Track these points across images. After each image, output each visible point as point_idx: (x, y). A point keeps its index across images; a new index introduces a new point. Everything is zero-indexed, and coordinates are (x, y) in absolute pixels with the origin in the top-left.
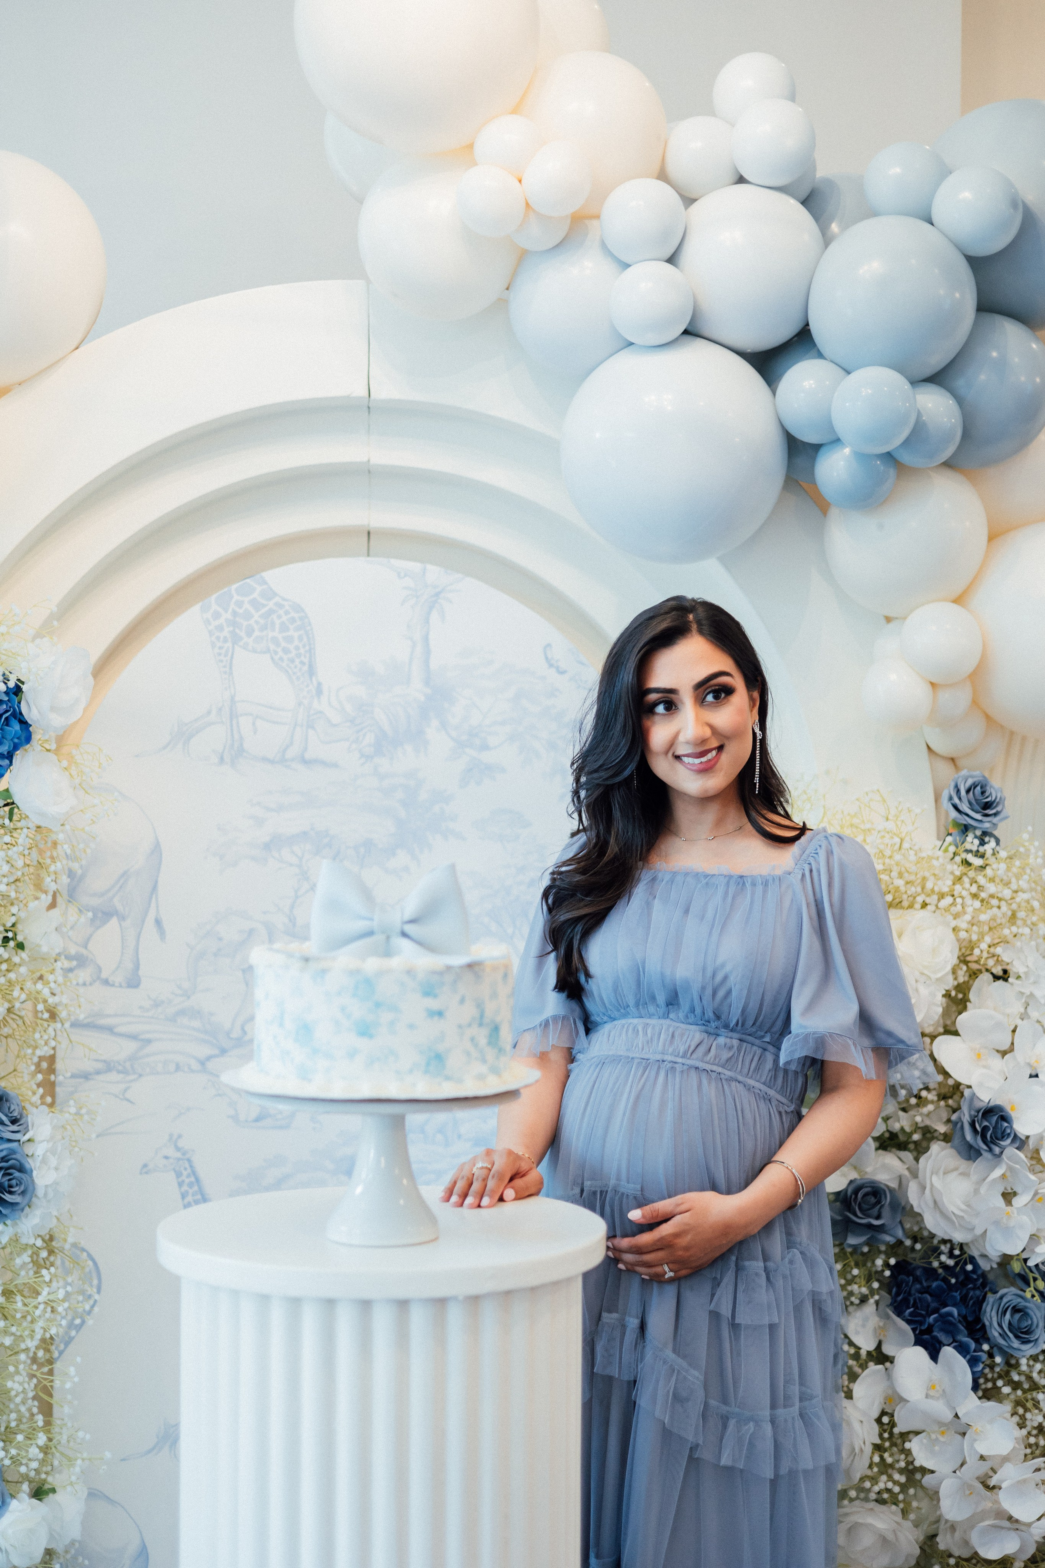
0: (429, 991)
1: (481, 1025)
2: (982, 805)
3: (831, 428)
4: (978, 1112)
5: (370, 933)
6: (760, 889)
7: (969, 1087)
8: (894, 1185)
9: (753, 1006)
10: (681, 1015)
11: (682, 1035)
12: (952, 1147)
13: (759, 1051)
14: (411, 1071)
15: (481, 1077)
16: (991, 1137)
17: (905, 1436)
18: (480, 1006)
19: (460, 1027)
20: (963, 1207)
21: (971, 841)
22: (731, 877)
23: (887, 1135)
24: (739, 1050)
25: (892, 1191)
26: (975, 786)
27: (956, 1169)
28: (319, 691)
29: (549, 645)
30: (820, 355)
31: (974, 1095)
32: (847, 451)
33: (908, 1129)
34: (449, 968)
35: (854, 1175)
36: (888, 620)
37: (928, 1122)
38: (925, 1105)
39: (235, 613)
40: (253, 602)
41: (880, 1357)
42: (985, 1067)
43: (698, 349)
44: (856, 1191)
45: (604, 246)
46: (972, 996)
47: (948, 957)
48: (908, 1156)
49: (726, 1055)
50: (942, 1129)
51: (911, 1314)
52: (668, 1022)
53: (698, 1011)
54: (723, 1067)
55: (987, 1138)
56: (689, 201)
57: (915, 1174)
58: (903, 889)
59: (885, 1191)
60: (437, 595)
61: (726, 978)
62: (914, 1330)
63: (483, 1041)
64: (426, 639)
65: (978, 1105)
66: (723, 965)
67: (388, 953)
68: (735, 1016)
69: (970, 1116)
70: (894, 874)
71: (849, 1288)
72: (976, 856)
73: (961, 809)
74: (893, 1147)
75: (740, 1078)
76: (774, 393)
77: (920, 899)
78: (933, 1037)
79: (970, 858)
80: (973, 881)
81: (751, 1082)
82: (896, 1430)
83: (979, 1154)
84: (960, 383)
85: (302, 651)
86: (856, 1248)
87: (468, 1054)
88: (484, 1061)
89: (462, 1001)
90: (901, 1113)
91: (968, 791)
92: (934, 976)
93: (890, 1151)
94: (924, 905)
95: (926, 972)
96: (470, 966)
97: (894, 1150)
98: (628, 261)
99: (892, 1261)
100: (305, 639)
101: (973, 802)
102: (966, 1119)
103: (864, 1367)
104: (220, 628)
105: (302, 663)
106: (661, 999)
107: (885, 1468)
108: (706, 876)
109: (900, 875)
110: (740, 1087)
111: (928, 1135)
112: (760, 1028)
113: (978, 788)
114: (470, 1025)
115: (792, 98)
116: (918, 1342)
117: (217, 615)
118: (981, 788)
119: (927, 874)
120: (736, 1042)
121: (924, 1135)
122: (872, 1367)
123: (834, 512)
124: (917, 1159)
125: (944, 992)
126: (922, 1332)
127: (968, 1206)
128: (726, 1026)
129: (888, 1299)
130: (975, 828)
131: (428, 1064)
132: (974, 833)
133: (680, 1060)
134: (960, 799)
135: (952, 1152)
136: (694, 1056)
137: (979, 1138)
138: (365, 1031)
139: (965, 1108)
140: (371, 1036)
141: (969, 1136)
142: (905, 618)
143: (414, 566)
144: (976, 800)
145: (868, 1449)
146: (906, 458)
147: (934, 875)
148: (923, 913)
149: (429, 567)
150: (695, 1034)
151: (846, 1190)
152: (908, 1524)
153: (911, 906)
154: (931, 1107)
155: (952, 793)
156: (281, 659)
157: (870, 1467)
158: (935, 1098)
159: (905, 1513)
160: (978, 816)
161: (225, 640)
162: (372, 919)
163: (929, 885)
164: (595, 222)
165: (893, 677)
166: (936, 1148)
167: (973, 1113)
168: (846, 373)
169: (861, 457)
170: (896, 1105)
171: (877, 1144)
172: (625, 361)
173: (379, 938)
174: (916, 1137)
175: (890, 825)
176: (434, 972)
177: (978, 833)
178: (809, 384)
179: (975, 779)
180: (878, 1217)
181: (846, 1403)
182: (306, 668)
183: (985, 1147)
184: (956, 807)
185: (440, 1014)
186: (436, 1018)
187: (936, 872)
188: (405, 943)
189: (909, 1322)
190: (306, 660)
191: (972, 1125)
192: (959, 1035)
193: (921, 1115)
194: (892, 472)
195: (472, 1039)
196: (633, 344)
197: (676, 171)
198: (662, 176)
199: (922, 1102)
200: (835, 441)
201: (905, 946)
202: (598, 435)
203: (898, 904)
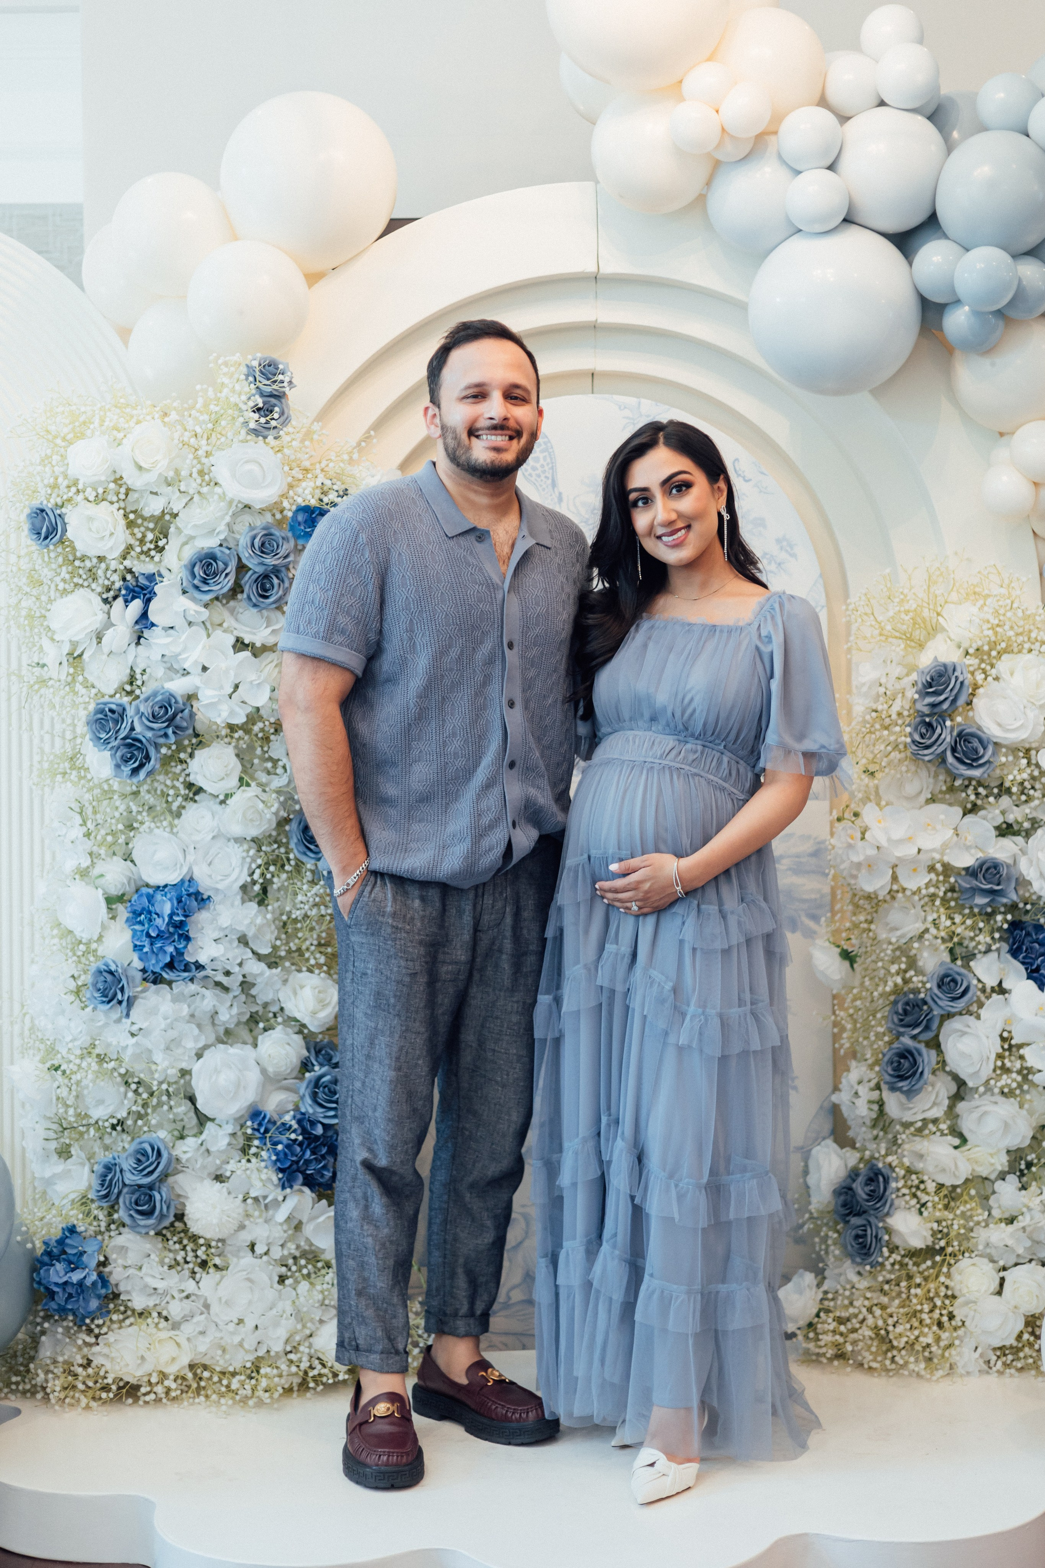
3: (953, 292)
6: (725, 635)
8: (1009, 861)
9: (711, 721)
11: (660, 743)
13: (718, 755)
17: (1020, 1046)
22: (707, 625)
23: (1005, 825)
25: (1008, 866)
28: (560, 499)
29: (737, 460)
30: (946, 236)
32: (967, 308)
33: (1020, 820)
35: (980, 855)
36: (1002, 434)
37: (1034, 815)
38: (1034, 801)
41: (1001, 990)
43: (854, 234)
44: (981, 866)
45: (780, 157)
48: (1019, 839)
49: (692, 757)
51: (1024, 958)
54: (690, 766)
56: (844, 119)
57: (1025, 852)
58: (1013, 638)
59: (1003, 865)
61: (692, 700)
62: (1026, 969)
66: (690, 691)
70: (1007, 627)
71: (977, 939)
74: (1009, 834)
75: (702, 774)
76: (910, 264)
77: (1027, 646)
78: (1038, 749)
82: (1013, 1042)
85: (546, 468)
86: (982, 907)
90: (1015, 807)
92: (1038, 704)
93: (1007, 837)
94: (1030, 651)
95: (1031, 701)
97: (1010, 836)
98: (799, 168)
99: (1009, 917)
100: (549, 460)
103: (988, 998)
105: (547, 478)
107: (1006, 1070)
108: (690, 625)
109: (1012, 628)
111: (1035, 823)
115: (921, 42)
116: (1029, 977)
119: (1032, 627)
121: (1033, 825)
122: (994, 996)
123: (958, 354)
124: (1027, 841)
126: (1033, 971)
128: (692, 736)
129: (1005, 947)
133: (657, 761)
136: (668, 758)
142: (1013, 433)
143: (632, 401)
145: (993, 1056)
146: (1012, 314)
148: (1030, 656)
149: (643, 401)
151: (973, 865)
152: (1024, 1112)
153: (1020, 652)
154: (1037, 802)
156: (530, 475)
157: (994, 1071)
159: (1021, 1106)
163: (1033, 635)
164: (773, 138)
165: (1005, 478)
168: (964, 250)
169: (977, 314)
170: (1012, 801)
171: (998, 833)
172: (796, 244)
174: (1027, 825)
175: (1003, 591)
178: (937, 259)
180: (998, 884)
181: (977, 1022)
182: (549, 482)
189: (1023, 963)
190: (550, 476)
193: (1031, 808)
194: (1001, 323)
196: (800, 230)
197: (833, 97)
198: (823, 102)
199: (1029, 799)
200: (958, 302)
201: (1017, 680)
202: (778, 300)
203: (1010, 650)
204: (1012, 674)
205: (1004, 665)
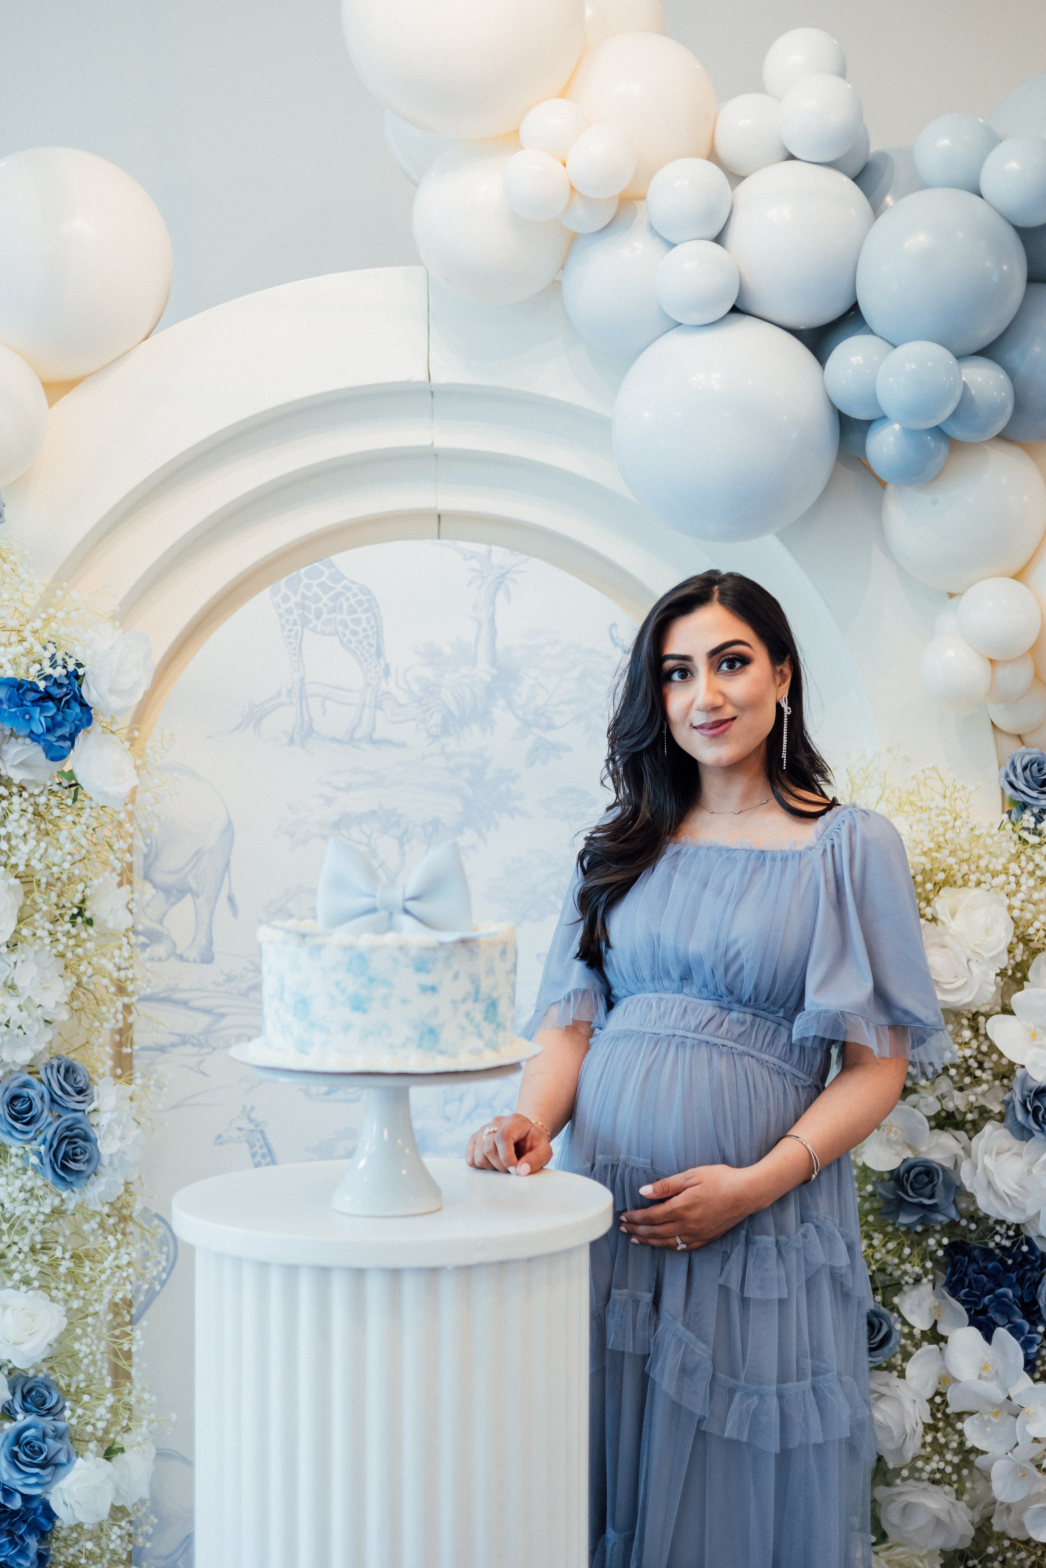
0: (421, 967)
1: (476, 1000)
2: (1040, 783)
3: (874, 401)
4: (1031, 1091)
5: (373, 910)
6: (779, 864)
7: (1023, 1067)
8: (949, 1164)
9: (766, 981)
10: (695, 990)
11: (695, 1010)
12: (1005, 1127)
13: (773, 1026)
14: (404, 1045)
15: (476, 1052)
16: (1043, 1117)
17: (960, 1416)
18: (475, 981)
19: (454, 1002)
20: (1016, 1187)
21: (1028, 819)
22: (753, 851)
23: (943, 1114)
24: (752, 1025)
25: (944, 1169)
26: (1032, 762)
27: (1009, 1150)
28: (387, 673)
29: (614, 625)
30: (872, 332)
31: (1026, 1076)
32: (895, 426)
33: (962, 1108)
34: (442, 944)
35: (909, 1154)
36: (951, 595)
37: (982, 1102)
38: (980, 1085)
39: (304, 596)
40: (322, 585)
41: (935, 1337)
42: (1039, 1046)
43: (745, 327)
44: (908, 1171)
45: (651, 228)
46: (1030, 975)
47: (1003, 934)
48: (962, 1135)
49: (738, 1030)
50: (996, 1108)
51: (966, 1295)
52: (681, 996)
53: (711, 987)
54: (735, 1041)
55: (1038, 1117)
56: (736, 178)
57: (968, 1154)
58: (956, 867)
59: (937, 1171)
60: (503, 576)
61: (738, 954)
62: (968, 1311)
63: (478, 1016)
64: (492, 620)
65: (1034, 1085)
66: (736, 941)
67: (390, 927)
68: (747, 991)
69: (1022, 1095)
70: (946, 852)
71: (903, 1267)
72: (1034, 834)
73: (1016, 786)
74: (950, 1126)
75: (752, 1052)
76: (824, 368)
77: (973, 878)
78: (987, 1016)
79: (1025, 835)
80: (1030, 859)
81: (765, 1057)
82: (949, 1411)
83: (1032, 1135)
84: (1014, 356)
85: (370, 633)
86: (909, 1227)
87: (463, 1028)
88: (480, 1036)
89: (456, 976)
90: (956, 1093)
91: (1025, 769)
92: (987, 955)
93: (946, 1131)
94: (979, 884)
95: (978, 950)
96: (464, 941)
97: (950, 1129)
98: (674, 241)
99: (945, 1241)
100: (373, 622)
101: (1030, 779)
102: (1018, 1099)
103: (917, 1346)
104: (290, 611)
105: (370, 645)
106: (675, 974)
107: (939, 1449)
108: (729, 850)
109: (952, 853)
110: (753, 1062)
111: (985, 1115)
112: (774, 1004)
113: (1036, 765)
114: (464, 1000)
115: (843, 73)
116: (972, 1323)
117: (286, 599)
118: (1038, 765)
119: (982, 852)
120: (749, 1018)
121: (981, 1114)
122: (926, 1346)
123: (890, 488)
124: (970, 1139)
125: (998, 971)
126: (977, 1313)
127: (1021, 1187)
128: (739, 1001)
129: (943, 1278)
130: (1033, 806)
131: (421, 1039)
132: (1032, 811)
133: (691, 1035)
134: (1016, 776)
135: (1006, 1132)
136: (705, 1030)
137: (1030, 1117)
138: (359, 1005)
139: (1018, 1088)
140: (365, 1011)
141: (1020, 1116)
142: (962, 594)
143: (480, 548)
144: (1032, 777)
145: (920, 1429)
146: (957, 432)
147: (990, 853)
148: (976, 891)
149: (495, 548)
150: (708, 1009)
151: (898, 1169)
152: (961, 1505)
153: (964, 885)
154: (985, 1087)
155: (1008, 771)
156: (350, 641)
157: (924, 1445)
158: (990, 1078)
159: (959, 1494)
160: (1034, 794)
161: (295, 623)
162: (373, 896)
163: (984, 863)
164: (643, 203)
165: (950, 653)
166: (989, 1128)
167: (1026, 1093)
168: (891, 347)
169: (911, 433)
170: (951, 1084)
171: (933, 1124)
172: (675, 342)
173: (382, 914)
174: (970, 1117)
175: (946, 804)
176: (427, 948)
177: (1036, 810)
178: (857, 360)
179: (1032, 756)
180: (931, 1197)
181: (899, 1382)
182: (373, 650)
183: (1037, 1128)
184: (1011, 785)
185: (433, 989)
186: (430, 993)
187: (992, 850)
188: (406, 920)
189: (963, 1303)
190: (374, 642)
191: (1024, 1105)
192: (1014, 1015)
193: (975, 1094)
194: (944, 447)
195: (467, 1014)
196: (681, 324)
197: (724, 150)
198: (713, 156)
199: (977, 1081)
200: (884, 418)
201: (959, 923)
202: (646, 415)
203: (949, 882)
204: (953, 915)
205: (942, 903)
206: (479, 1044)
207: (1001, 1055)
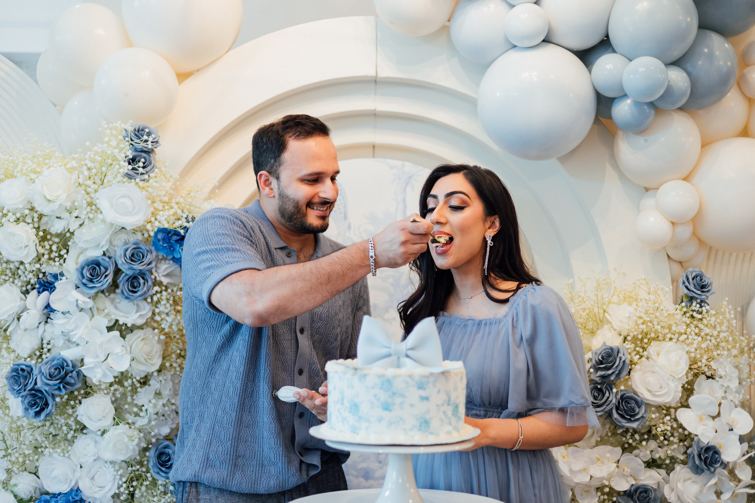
0: (421, 386)
1: (449, 405)
2: (701, 286)
3: (622, 88)
4: (702, 449)
5: (389, 355)
7: (696, 435)
8: (655, 487)
12: (688, 468)
14: (411, 429)
15: (449, 433)
16: (709, 462)
18: (448, 394)
19: (438, 406)
20: (694, 499)
21: (695, 306)
23: (651, 460)
25: (655, 490)
26: (696, 276)
27: (690, 479)
28: (349, 227)
30: (614, 51)
31: (699, 440)
32: (629, 101)
33: (663, 457)
34: (432, 374)
35: (634, 482)
36: (647, 189)
37: (673, 454)
38: (673, 445)
42: (704, 425)
43: (550, 49)
44: (636, 490)
46: (695, 387)
47: (684, 366)
48: (663, 472)
50: (682, 457)
55: (707, 463)
57: (667, 482)
58: (659, 330)
59: (651, 490)
60: (410, 178)
63: (450, 413)
64: (404, 201)
65: (702, 445)
67: (399, 366)
69: (698, 451)
70: (654, 323)
72: (697, 313)
73: (689, 288)
74: (654, 467)
76: (590, 72)
77: (669, 336)
78: (676, 409)
79: (695, 314)
80: (696, 327)
83: (703, 471)
84: (689, 65)
85: (341, 207)
87: (442, 420)
88: (450, 424)
89: (439, 392)
90: (659, 449)
91: (693, 279)
92: (677, 377)
93: (653, 469)
94: (671, 339)
95: (673, 375)
96: (443, 373)
97: (655, 468)
100: (342, 201)
101: (696, 284)
102: (696, 453)
105: (341, 213)
109: (658, 323)
111: (673, 461)
112: (494, 405)
113: (699, 277)
114: (443, 405)
118: (700, 277)
119: (672, 323)
121: (671, 460)
123: (620, 134)
124: (668, 474)
125: (682, 385)
127: (697, 499)
128: (475, 405)
130: (697, 299)
131: (421, 426)
132: (696, 301)
134: (689, 283)
135: (689, 470)
137: (703, 463)
138: (387, 407)
139: (695, 447)
140: (390, 411)
141: (697, 462)
142: (658, 189)
143: (398, 163)
144: (697, 284)
146: (660, 105)
147: (675, 323)
148: (670, 343)
149: (406, 163)
151: (630, 491)
153: (664, 340)
154: (675, 446)
155: (685, 280)
158: (678, 441)
160: (699, 292)
162: (390, 348)
163: (674, 328)
165: (652, 219)
166: (678, 467)
167: (699, 449)
168: (629, 61)
169: (637, 104)
170: (657, 444)
171: (646, 465)
172: (513, 56)
173: (394, 358)
174: (668, 462)
175: (652, 297)
176: (424, 376)
177: (699, 301)
178: (609, 66)
179: (697, 273)
182: (343, 215)
183: (706, 468)
184: (687, 288)
185: (427, 399)
186: (425, 401)
187: (677, 321)
188: (408, 360)
190: (343, 211)
191: (699, 456)
192: (690, 408)
193: (671, 450)
194: (653, 112)
195: (444, 412)
196: (516, 46)
199: (671, 443)
200: (623, 96)
201: (661, 360)
202: (498, 94)
203: (656, 339)
204: (658, 355)
205: (653, 348)
206: (450, 428)
207: (684, 429)
